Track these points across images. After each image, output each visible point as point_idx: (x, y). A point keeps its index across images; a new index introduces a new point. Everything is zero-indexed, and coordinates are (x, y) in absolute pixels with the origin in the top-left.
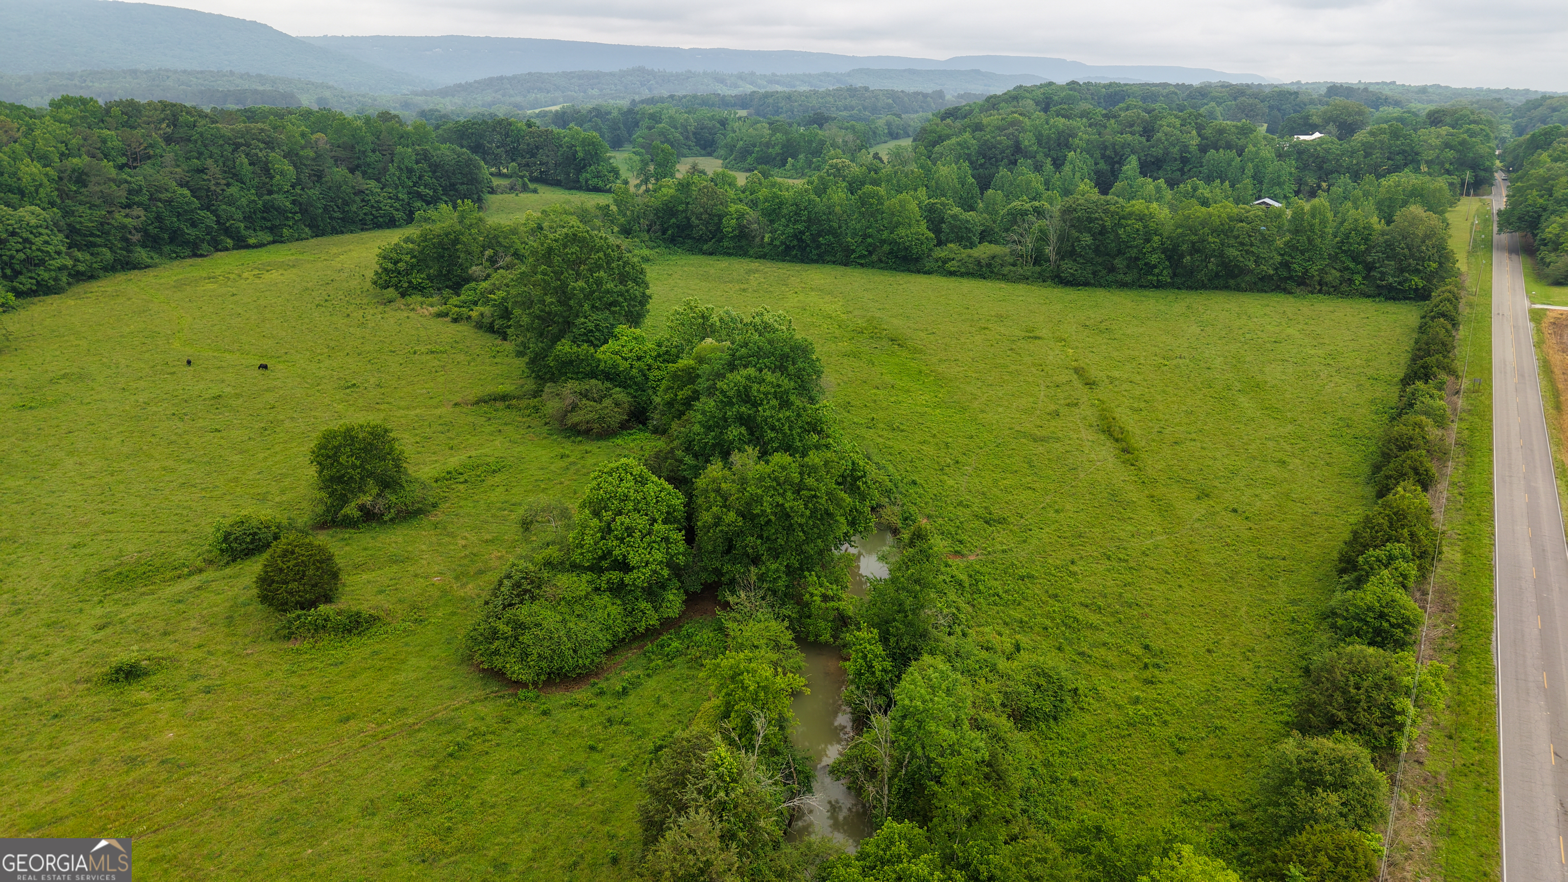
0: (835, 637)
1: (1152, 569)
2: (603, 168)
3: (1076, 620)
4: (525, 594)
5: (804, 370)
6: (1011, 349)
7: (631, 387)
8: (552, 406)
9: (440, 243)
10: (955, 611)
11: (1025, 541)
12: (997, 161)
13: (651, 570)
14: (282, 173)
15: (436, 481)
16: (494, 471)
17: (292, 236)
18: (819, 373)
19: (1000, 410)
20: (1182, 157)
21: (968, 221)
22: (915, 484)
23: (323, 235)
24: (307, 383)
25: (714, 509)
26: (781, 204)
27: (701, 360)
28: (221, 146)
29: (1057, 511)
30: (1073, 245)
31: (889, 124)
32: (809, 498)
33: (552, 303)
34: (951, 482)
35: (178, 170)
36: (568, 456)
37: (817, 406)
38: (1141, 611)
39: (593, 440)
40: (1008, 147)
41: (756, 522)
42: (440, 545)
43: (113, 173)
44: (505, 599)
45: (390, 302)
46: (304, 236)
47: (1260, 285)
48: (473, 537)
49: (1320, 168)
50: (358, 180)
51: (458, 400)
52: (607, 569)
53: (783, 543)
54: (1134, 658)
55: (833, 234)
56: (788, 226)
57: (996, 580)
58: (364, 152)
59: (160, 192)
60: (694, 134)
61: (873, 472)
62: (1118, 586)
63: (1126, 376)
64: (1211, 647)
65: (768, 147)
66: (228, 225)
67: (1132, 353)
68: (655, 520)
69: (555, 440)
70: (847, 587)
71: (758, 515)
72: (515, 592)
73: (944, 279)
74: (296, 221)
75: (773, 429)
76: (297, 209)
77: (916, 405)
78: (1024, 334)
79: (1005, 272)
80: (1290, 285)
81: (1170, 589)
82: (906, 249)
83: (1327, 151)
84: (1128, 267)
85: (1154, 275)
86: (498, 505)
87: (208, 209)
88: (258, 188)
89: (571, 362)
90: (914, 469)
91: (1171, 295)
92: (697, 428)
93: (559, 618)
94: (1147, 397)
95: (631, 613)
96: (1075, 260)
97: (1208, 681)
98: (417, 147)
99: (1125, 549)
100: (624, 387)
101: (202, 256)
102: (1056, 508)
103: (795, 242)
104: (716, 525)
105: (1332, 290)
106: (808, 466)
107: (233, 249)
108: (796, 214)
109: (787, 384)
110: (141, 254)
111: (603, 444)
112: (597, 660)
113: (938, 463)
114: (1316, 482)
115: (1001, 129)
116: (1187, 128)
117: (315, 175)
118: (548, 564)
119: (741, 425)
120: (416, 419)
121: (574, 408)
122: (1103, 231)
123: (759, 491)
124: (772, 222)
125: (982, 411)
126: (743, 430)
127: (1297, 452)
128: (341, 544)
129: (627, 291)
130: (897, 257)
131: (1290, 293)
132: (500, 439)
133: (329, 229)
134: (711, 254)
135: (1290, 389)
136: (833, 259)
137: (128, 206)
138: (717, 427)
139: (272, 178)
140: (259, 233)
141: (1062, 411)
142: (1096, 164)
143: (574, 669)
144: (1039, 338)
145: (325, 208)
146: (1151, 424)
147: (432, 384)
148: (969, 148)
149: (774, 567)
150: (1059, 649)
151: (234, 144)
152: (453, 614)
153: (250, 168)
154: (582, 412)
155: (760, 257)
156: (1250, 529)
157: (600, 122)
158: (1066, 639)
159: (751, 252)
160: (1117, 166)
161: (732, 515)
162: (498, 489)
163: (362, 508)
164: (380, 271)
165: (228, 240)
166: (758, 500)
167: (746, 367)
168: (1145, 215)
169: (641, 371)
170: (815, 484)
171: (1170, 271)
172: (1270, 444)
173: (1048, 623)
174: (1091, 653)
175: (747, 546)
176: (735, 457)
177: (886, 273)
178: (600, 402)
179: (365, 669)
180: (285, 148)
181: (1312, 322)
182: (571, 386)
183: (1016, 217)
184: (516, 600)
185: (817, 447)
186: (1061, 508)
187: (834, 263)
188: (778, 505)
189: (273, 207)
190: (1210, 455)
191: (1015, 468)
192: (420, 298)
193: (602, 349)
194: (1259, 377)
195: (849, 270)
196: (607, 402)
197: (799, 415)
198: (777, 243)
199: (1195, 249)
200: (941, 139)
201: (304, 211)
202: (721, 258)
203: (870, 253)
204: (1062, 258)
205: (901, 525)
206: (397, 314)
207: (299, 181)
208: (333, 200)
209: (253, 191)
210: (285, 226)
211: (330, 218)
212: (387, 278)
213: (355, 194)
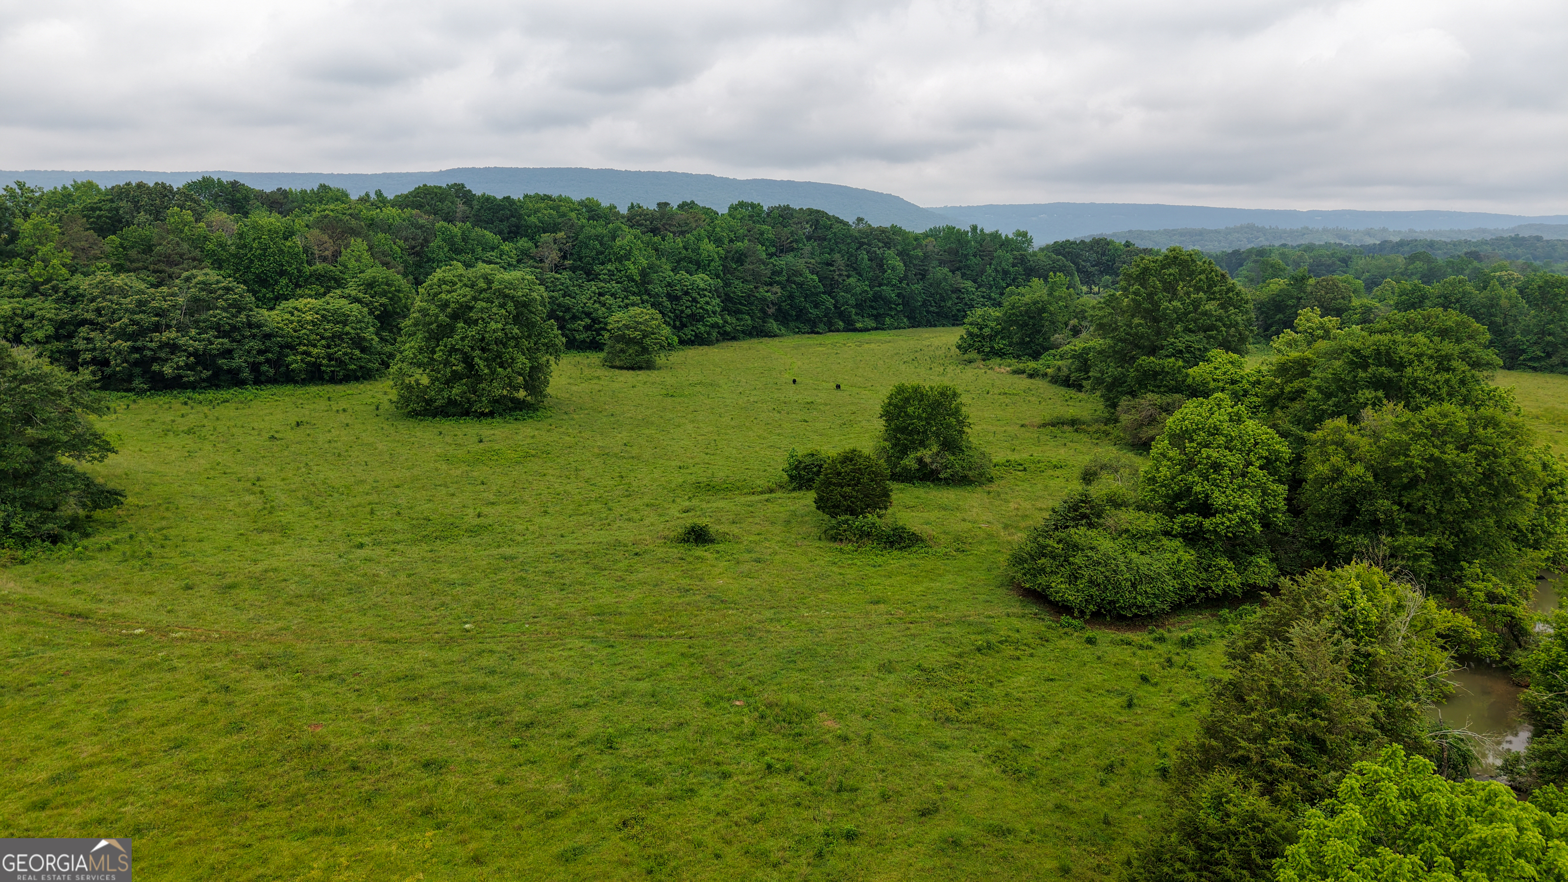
4: (1082, 519)
9: (1026, 312)
13: (1239, 518)
14: (893, 269)
17: (892, 325)
23: (918, 326)
25: (1333, 461)
28: (849, 244)
33: (1140, 325)
35: (812, 261)
41: (1394, 478)
42: (991, 505)
43: (764, 256)
45: (970, 362)
46: (902, 325)
50: (958, 280)
51: (1024, 422)
52: (1184, 512)
58: (966, 255)
59: (796, 276)
66: (842, 309)
71: (1399, 469)
74: (898, 312)
76: (900, 301)
87: (830, 295)
88: (871, 280)
89: (1156, 374)
98: (1016, 253)
104: (1335, 478)
107: (844, 331)
110: (773, 325)
117: (920, 274)
121: (1152, 421)
133: (924, 323)
137: (771, 284)
139: (884, 272)
140: (866, 319)
145: (924, 303)
147: (1002, 412)
151: (859, 243)
152: (997, 551)
153: (868, 263)
161: (1359, 469)
163: (920, 462)
164: (966, 336)
165: (841, 323)
175: (1377, 511)
176: (1367, 413)
179: (903, 573)
180: (899, 248)
182: (1151, 399)
184: (1071, 522)
189: (880, 297)
192: (999, 360)
201: (906, 304)
206: (976, 371)
207: (906, 277)
208: (932, 295)
209: (867, 283)
210: (888, 315)
211: (928, 312)
212: (971, 342)
213: (952, 292)
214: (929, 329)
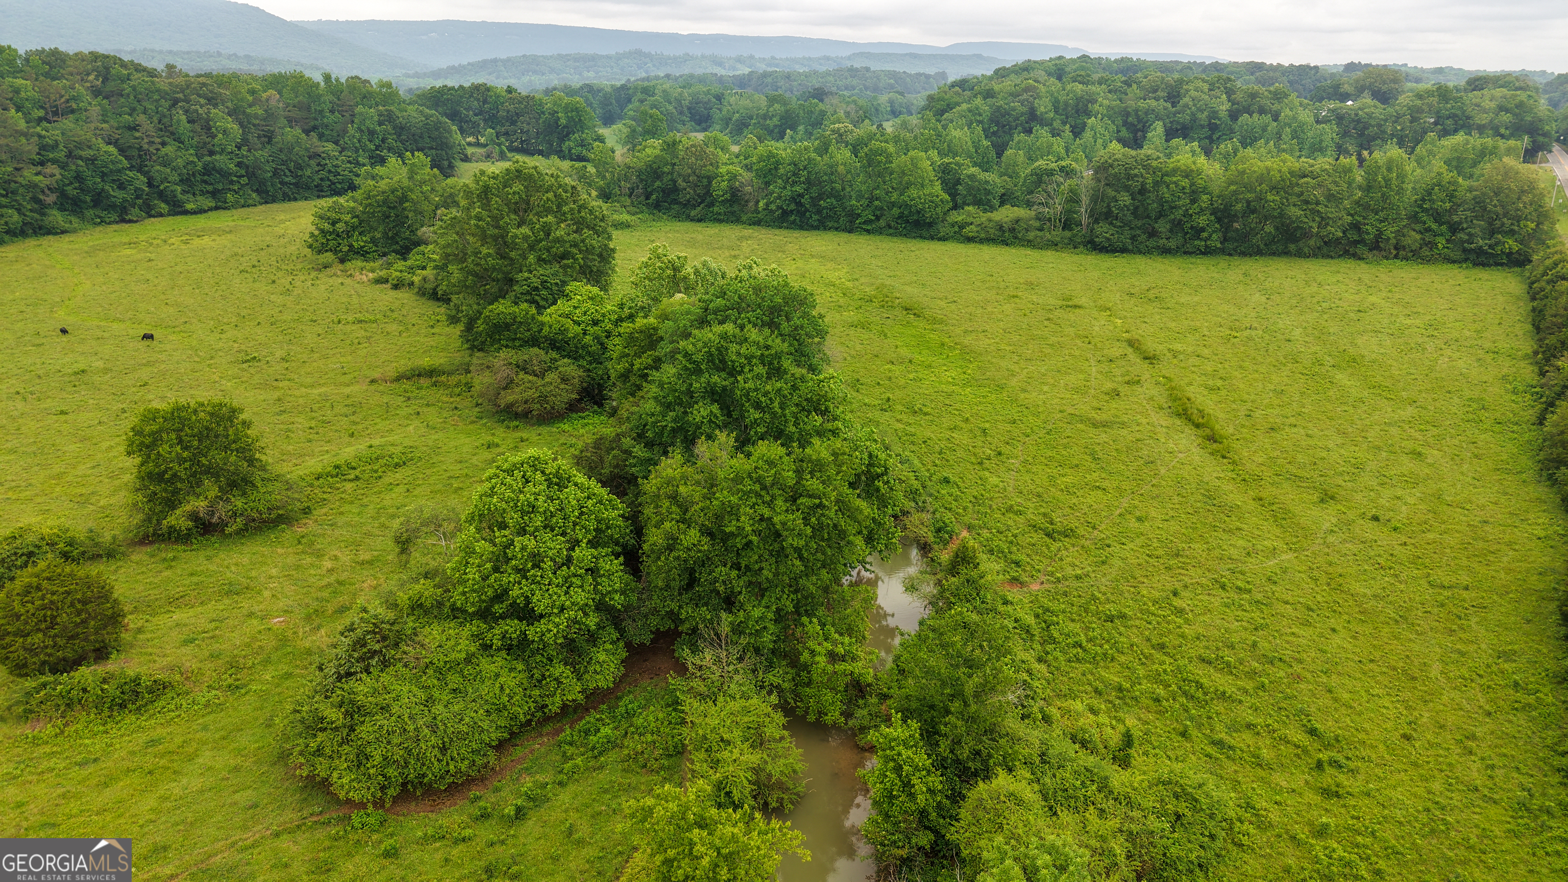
0: (848, 715)
1: (1287, 603)
2: (587, 135)
3: (1200, 686)
4: (372, 657)
5: (802, 327)
6: (1048, 319)
7: (583, 358)
8: (481, 381)
9: (385, 202)
10: (1025, 676)
11: (1103, 563)
12: (1010, 129)
13: (568, 619)
14: (225, 132)
15: (318, 479)
16: (397, 465)
17: (237, 202)
18: (822, 333)
19: (1046, 388)
20: (1210, 124)
21: (987, 182)
22: (948, 482)
23: (274, 201)
24: (198, 356)
25: (667, 525)
26: (778, 163)
27: (664, 317)
28: (157, 101)
29: (1139, 519)
30: (1108, 206)
31: (891, 102)
32: (810, 508)
33: (489, 255)
34: (994, 480)
35: (105, 126)
36: (497, 445)
37: (821, 377)
38: (1290, 671)
39: (533, 425)
40: (1022, 114)
41: (730, 543)
42: (298, 567)
43: (25, 126)
44: (340, 666)
45: (325, 267)
46: (251, 202)
47: (1325, 250)
48: (346, 558)
49: (1362, 135)
50: (314, 143)
51: (376, 375)
52: (503, 617)
53: (770, 576)
54: (1299, 751)
55: (835, 197)
56: (785, 188)
57: (1073, 621)
58: (321, 112)
59: (82, 149)
60: (689, 108)
61: (897, 470)
62: (1246, 629)
63: (1190, 349)
64: (1408, 730)
65: (765, 119)
66: (162, 187)
67: (1192, 323)
68: (577, 542)
69: (485, 425)
70: (864, 637)
71: (732, 534)
72: (356, 655)
73: (962, 245)
74: (243, 185)
75: (758, 406)
76: (243, 172)
77: (941, 383)
78: (1060, 303)
79: (1031, 238)
80: (1361, 249)
81: (1321, 635)
82: (918, 212)
83: (1370, 115)
84: (1171, 231)
85: (1201, 240)
86: (391, 511)
87: (139, 171)
88: (197, 148)
89: (507, 326)
90: (944, 462)
91: (1222, 262)
92: (650, 406)
93: (421, 695)
94: (1222, 373)
95: (540, 681)
96: (1111, 223)
97: (1421, 791)
98: (381, 108)
99: (1243, 573)
100: (575, 359)
101: (130, 221)
102: (1138, 514)
103: (793, 207)
104: (670, 548)
105: (1410, 254)
106: (810, 461)
107: (169, 215)
108: (794, 174)
109: (779, 345)
110: (57, 218)
111: (544, 430)
112: (479, 761)
113: (975, 454)
114: (1469, 479)
115: (1014, 95)
116: (1217, 92)
117: (264, 136)
118: (417, 607)
119: (714, 401)
120: (319, 398)
121: (509, 384)
122: (1143, 191)
123: (734, 499)
124: (767, 184)
125: (1024, 391)
126: (715, 408)
127: (1431, 440)
128: (161, 566)
129: (583, 241)
130: (908, 221)
131: (1360, 259)
132: (416, 423)
133: (280, 196)
134: (700, 221)
135: (1394, 364)
136: (836, 225)
137: (40, 163)
138: (679, 404)
139: (214, 136)
140: (199, 198)
141: (1124, 389)
142: (1118, 131)
143: (442, 777)
144: (1080, 307)
145: (275, 173)
146: (1234, 406)
147: (350, 358)
148: (980, 115)
149: (757, 613)
150: (1184, 734)
151: (171, 99)
152: (288, 676)
153: (188, 125)
154: (517, 390)
155: (754, 224)
156: (1405, 544)
157: (590, 97)
158: (1191, 719)
159: (744, 218)
160: (1140, 134)
161: (693, 536)
162: (397, 489)
163: (194, 516)
164: (317, 233)
165: (163, 205)
166: (733, 512)
167: (721, 323)
168: (1192, 171)
169: (597, 338)
170: (821, 487)
171: (1220, 234)
172: (1394, 430)
173: (1161, 691)
174: (1233, 742)
175: (716, 580)
176: (702, 448)
177: (895, 239)
178: (542, 375)
179: (128, 770)
180: (229, 104)
181: (1396, 289)
182: (503, 358)
183: (1040, 178)
184: (358, 667)
185: (820, 434)
186: (1144, 514)
187: (837, 229)
188: (762, 519)
189: (214, 168)
190: (1320, 444)
191: (1075, 462)
192: (359, 263)
193: (548, 310)
194: (1352, 351)
195: (853, 237)
196: (551, 377)
197: (794, 388)
198: (773, 207)
199: (1251, 209)
200: (949, 107)
201: (251, 175)
202: (710, 224)
203: (878, 218)
204: (1096, 221)
205: (933, 539)
206: (331, 280)
207: (245, 142)
208: (284, 163)
209: (192, 151)
210: (230, 190)
211: (282, 183)
212: (324, 241)
213: (310, 157)
214: (287, 205)
